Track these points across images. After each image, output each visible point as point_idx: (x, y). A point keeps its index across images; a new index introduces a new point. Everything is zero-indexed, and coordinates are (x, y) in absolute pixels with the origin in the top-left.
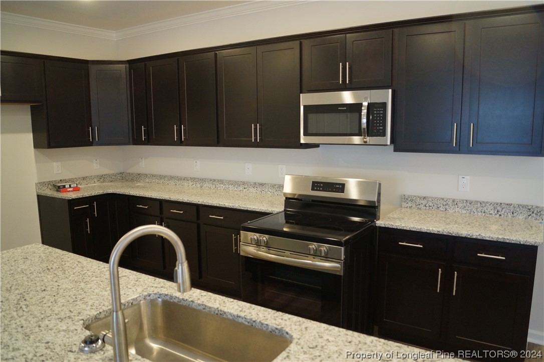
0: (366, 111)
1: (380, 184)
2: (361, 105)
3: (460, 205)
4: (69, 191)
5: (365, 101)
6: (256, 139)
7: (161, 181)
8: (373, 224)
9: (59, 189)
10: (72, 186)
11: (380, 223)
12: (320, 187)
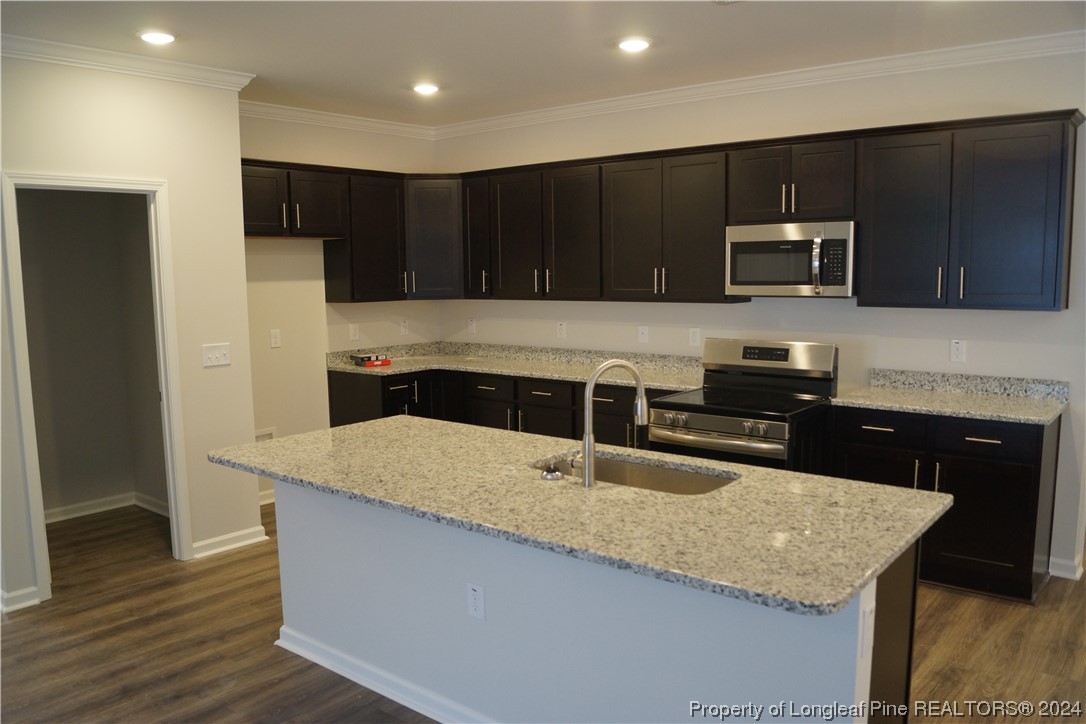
0: (818, 250)
1: (837, 349)
2: (812, 242)
3: (953, 381)
4: (376, 366)
5: (818, 237)
6: (660, 290)
7: (504, 355)
8: (827, 402)
9: (361, 361)
10: (380, 358)
11: (836, 401)
12: (754, 354)
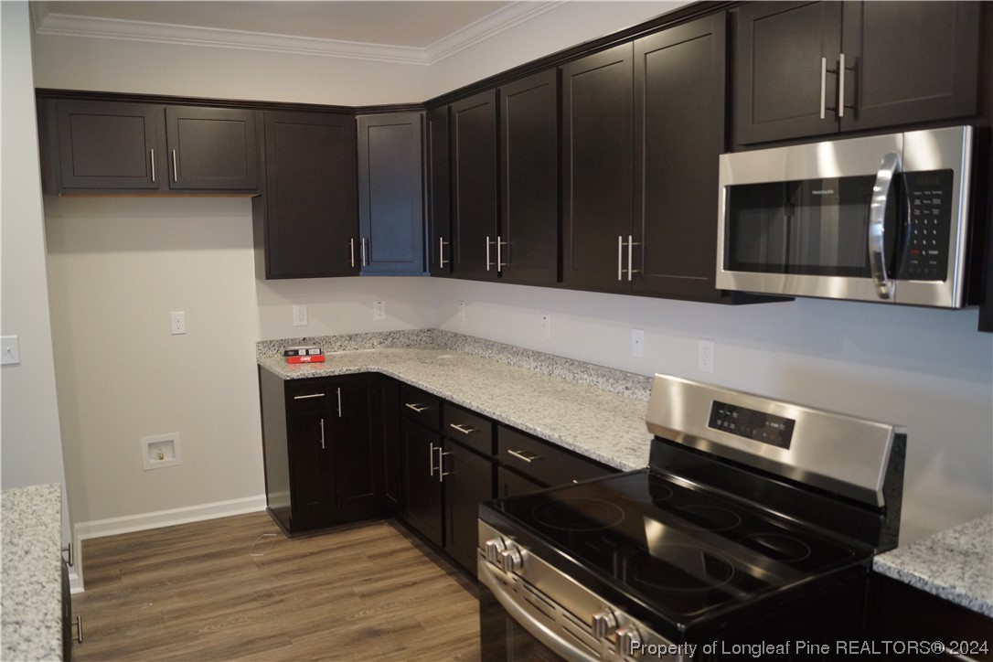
0: (883, 198)
2: (872, 180)
4: (304, 362)
5: (884, 167)
6: (625, 275)
10: (311, 352)
11: (885, 562)
12: (734, 421)
